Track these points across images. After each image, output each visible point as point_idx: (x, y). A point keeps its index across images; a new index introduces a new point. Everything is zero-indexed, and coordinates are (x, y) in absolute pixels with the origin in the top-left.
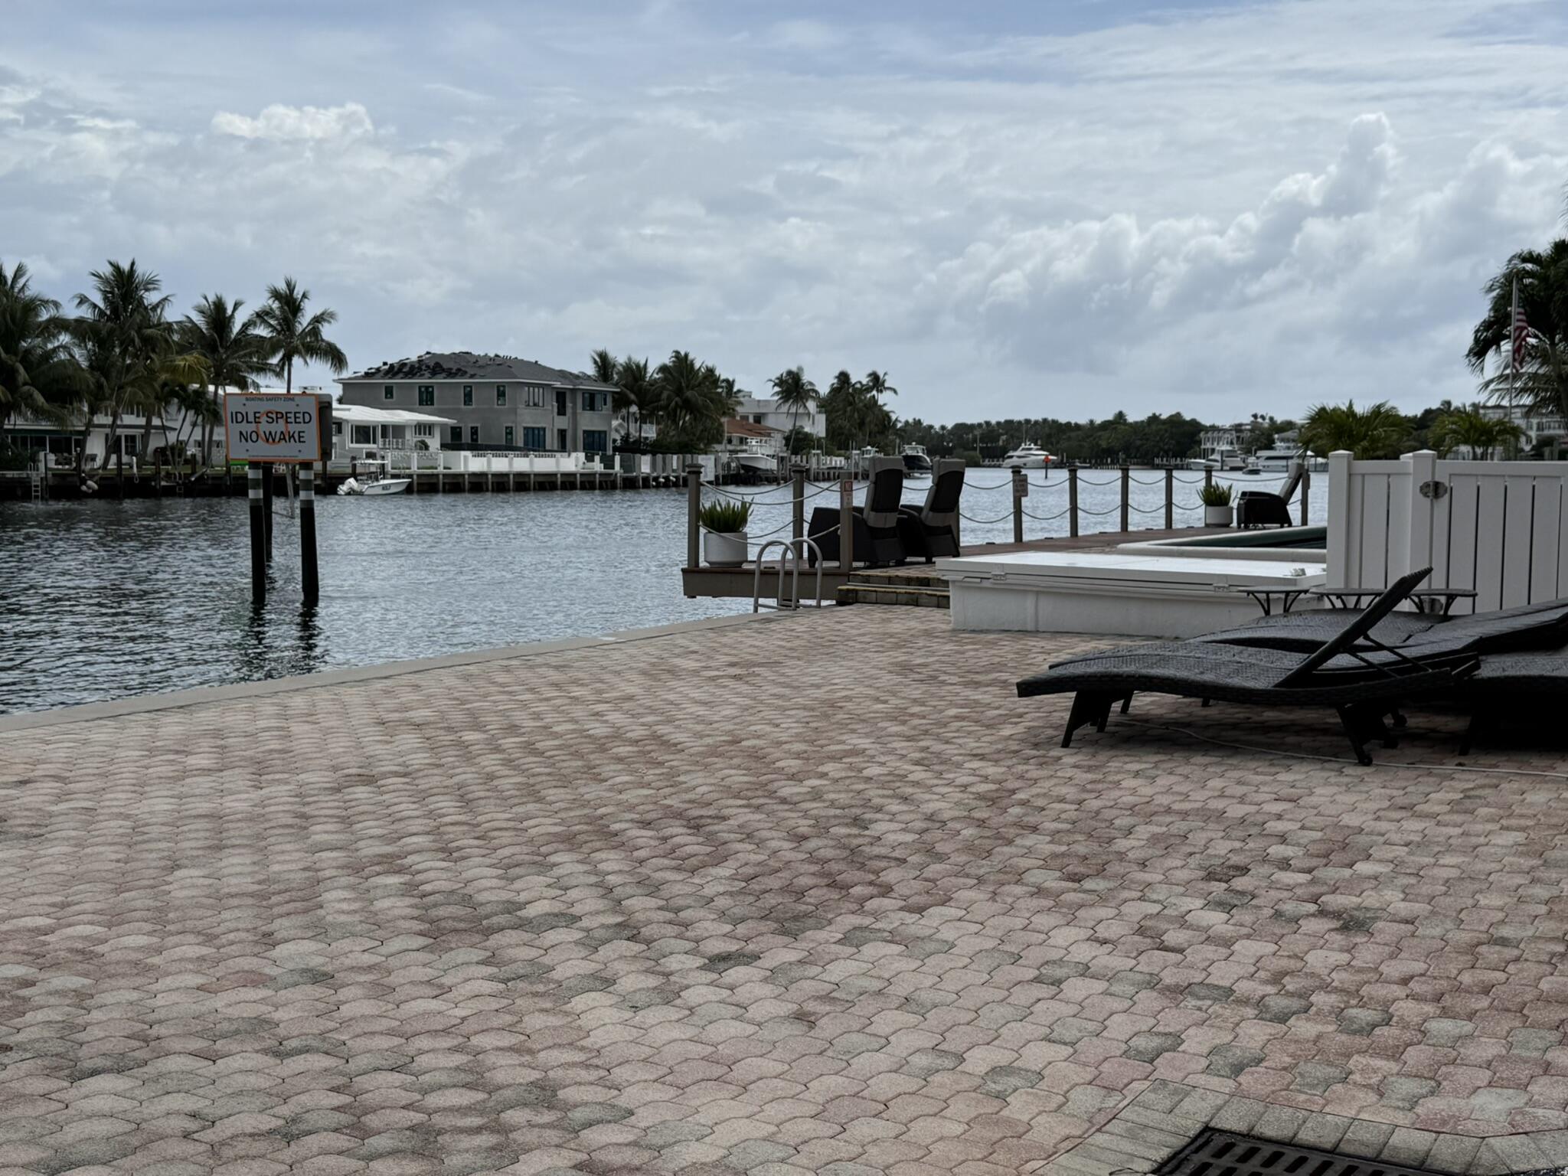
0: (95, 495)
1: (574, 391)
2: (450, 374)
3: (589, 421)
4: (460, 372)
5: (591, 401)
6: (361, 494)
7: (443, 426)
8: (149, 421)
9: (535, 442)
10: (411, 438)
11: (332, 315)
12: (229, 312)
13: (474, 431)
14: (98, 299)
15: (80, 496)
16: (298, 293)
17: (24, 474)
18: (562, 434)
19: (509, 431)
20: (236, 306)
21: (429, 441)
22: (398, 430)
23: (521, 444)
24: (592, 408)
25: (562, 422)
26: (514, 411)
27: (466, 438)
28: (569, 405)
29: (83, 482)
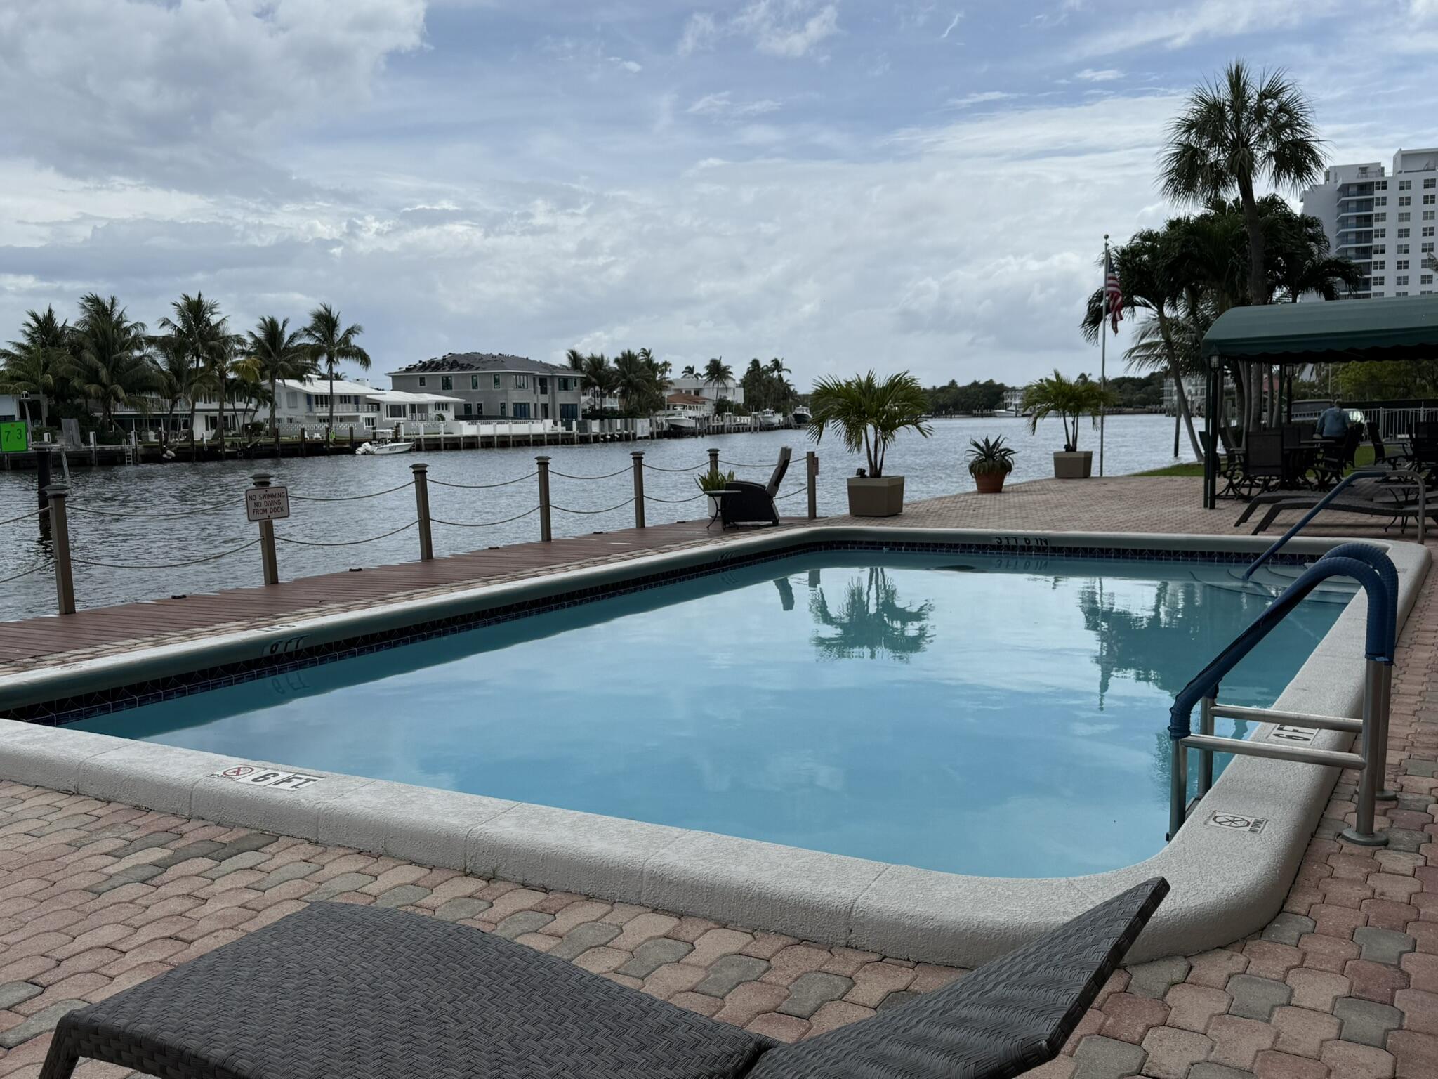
0: (173, 460)
1: (552, 377)
2: (463, 368)
3: (564, 398)
4: (470, 367)
5: (565, 384)
6: (372, 453)
7: (456, 404)
8: (221, 406)
9: (522, 413)
10: (432, 412)
11: (360, 329)
12: (280, 327)
13: (480, 407)
14: (179, 324)
15: (162, 461)
16: (334, 315)
17: (119, 447)
18: (545, 406)
19: (503, 406)
20: (285, 323)
21: (445, 414)
22: (423, 408)
23: (511, 414)
24: (566, 388)
25: (544, 399)
26: (506, 392)
27: (475, 412)
28: (549, 387)
29: (164, 451)
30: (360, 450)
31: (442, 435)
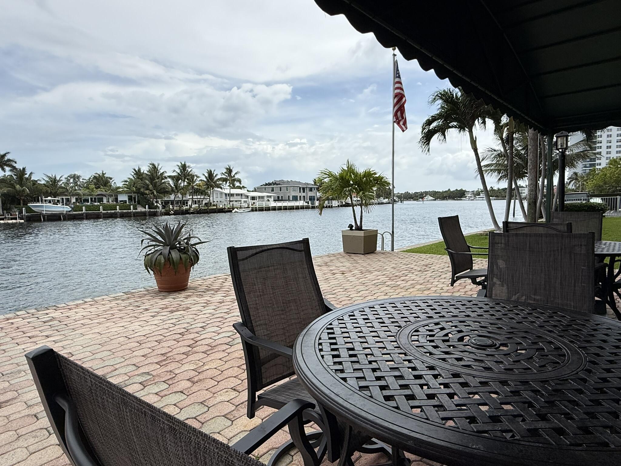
0: (173, 214)
1: (307, 187)
2: (277, 185)
3: (310, 194)
4: (279, 184)
5: (311, 190)
6: (237, 212)
7: (274, 196)
8: (193, 197)
9: (295, 198)
10: (266, 199)
11: (239, 172)
12: (213, 172)
13: (282, 197)
14: (179, 171)
15: (169, 215)
16: (231, 168)
17: (156, 210)
18: (304, 197)
19: (289, 197)
20: (214, 171)
21: (270, 199)
22: (263, 197)
23: (291, 199)
24: (311, 191)
25: (303, 194)
26: (290, 192)
27: (280, 198)
28: (306, 190)
29: (170, 211)
30: (233, 211)
31: (264, 206)
